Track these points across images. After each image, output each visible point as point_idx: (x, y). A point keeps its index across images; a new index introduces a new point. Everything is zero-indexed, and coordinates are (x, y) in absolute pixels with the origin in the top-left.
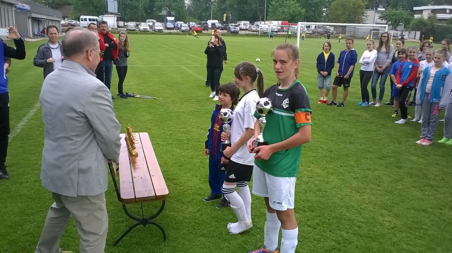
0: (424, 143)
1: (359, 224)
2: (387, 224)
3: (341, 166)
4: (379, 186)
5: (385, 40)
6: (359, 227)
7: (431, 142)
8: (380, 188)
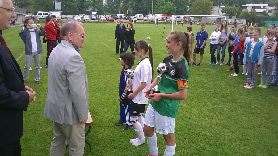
0: (249, 87)
1: (210, 138)
2: (227, 137)
3: (199, 102)
4: (222, 114)
5: (224, 25)
6: (210, 140)
7: (253, 87)
8: (222, 115)
